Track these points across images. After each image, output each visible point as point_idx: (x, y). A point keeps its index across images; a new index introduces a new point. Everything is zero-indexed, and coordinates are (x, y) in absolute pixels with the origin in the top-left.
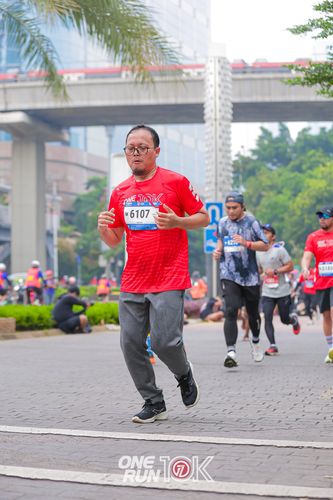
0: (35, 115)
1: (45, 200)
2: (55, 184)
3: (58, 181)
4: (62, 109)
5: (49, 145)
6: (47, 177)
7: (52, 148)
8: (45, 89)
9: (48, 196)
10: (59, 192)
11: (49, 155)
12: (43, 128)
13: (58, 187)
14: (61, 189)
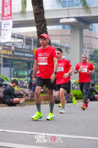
0: (79, 19)
1: (83, 51)
2: (87, 45)
3: (88, 44)
4: (89, 17)
5: (84, 30)
6: (84, 42)
7: (86, 32)
8: (82, 9)
9: (84, 49)
10: (88, 48)
11: (84, 34)
12: (82, 24)
13: (87, 46)
14: (89, 47)
